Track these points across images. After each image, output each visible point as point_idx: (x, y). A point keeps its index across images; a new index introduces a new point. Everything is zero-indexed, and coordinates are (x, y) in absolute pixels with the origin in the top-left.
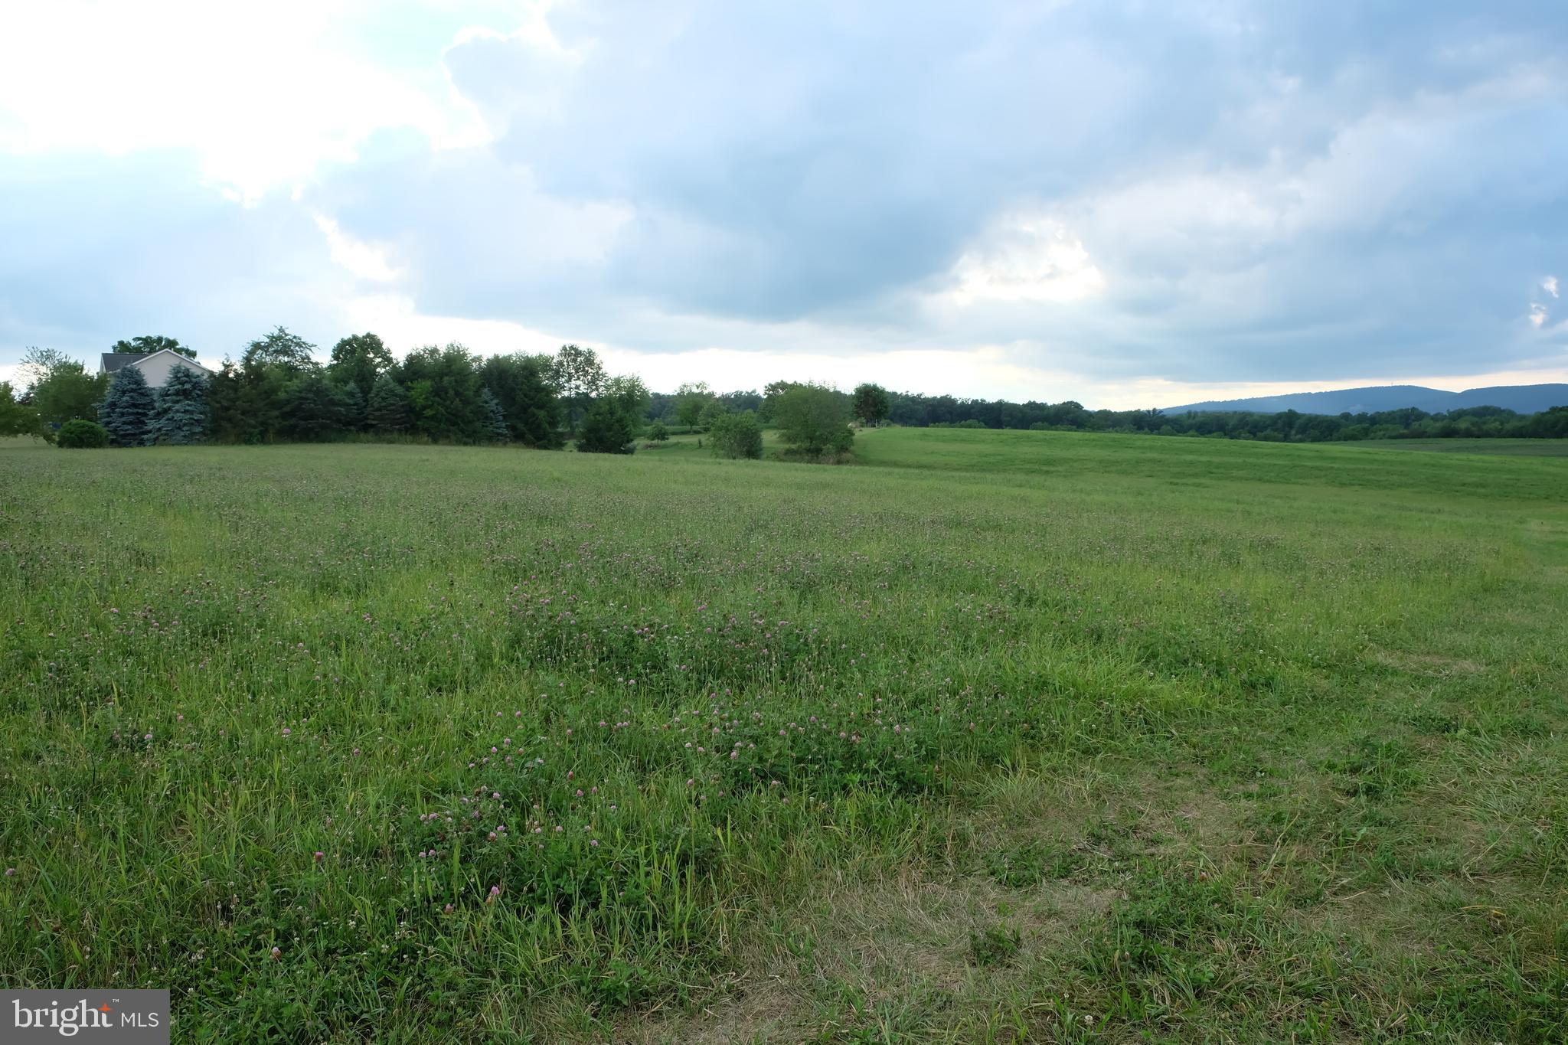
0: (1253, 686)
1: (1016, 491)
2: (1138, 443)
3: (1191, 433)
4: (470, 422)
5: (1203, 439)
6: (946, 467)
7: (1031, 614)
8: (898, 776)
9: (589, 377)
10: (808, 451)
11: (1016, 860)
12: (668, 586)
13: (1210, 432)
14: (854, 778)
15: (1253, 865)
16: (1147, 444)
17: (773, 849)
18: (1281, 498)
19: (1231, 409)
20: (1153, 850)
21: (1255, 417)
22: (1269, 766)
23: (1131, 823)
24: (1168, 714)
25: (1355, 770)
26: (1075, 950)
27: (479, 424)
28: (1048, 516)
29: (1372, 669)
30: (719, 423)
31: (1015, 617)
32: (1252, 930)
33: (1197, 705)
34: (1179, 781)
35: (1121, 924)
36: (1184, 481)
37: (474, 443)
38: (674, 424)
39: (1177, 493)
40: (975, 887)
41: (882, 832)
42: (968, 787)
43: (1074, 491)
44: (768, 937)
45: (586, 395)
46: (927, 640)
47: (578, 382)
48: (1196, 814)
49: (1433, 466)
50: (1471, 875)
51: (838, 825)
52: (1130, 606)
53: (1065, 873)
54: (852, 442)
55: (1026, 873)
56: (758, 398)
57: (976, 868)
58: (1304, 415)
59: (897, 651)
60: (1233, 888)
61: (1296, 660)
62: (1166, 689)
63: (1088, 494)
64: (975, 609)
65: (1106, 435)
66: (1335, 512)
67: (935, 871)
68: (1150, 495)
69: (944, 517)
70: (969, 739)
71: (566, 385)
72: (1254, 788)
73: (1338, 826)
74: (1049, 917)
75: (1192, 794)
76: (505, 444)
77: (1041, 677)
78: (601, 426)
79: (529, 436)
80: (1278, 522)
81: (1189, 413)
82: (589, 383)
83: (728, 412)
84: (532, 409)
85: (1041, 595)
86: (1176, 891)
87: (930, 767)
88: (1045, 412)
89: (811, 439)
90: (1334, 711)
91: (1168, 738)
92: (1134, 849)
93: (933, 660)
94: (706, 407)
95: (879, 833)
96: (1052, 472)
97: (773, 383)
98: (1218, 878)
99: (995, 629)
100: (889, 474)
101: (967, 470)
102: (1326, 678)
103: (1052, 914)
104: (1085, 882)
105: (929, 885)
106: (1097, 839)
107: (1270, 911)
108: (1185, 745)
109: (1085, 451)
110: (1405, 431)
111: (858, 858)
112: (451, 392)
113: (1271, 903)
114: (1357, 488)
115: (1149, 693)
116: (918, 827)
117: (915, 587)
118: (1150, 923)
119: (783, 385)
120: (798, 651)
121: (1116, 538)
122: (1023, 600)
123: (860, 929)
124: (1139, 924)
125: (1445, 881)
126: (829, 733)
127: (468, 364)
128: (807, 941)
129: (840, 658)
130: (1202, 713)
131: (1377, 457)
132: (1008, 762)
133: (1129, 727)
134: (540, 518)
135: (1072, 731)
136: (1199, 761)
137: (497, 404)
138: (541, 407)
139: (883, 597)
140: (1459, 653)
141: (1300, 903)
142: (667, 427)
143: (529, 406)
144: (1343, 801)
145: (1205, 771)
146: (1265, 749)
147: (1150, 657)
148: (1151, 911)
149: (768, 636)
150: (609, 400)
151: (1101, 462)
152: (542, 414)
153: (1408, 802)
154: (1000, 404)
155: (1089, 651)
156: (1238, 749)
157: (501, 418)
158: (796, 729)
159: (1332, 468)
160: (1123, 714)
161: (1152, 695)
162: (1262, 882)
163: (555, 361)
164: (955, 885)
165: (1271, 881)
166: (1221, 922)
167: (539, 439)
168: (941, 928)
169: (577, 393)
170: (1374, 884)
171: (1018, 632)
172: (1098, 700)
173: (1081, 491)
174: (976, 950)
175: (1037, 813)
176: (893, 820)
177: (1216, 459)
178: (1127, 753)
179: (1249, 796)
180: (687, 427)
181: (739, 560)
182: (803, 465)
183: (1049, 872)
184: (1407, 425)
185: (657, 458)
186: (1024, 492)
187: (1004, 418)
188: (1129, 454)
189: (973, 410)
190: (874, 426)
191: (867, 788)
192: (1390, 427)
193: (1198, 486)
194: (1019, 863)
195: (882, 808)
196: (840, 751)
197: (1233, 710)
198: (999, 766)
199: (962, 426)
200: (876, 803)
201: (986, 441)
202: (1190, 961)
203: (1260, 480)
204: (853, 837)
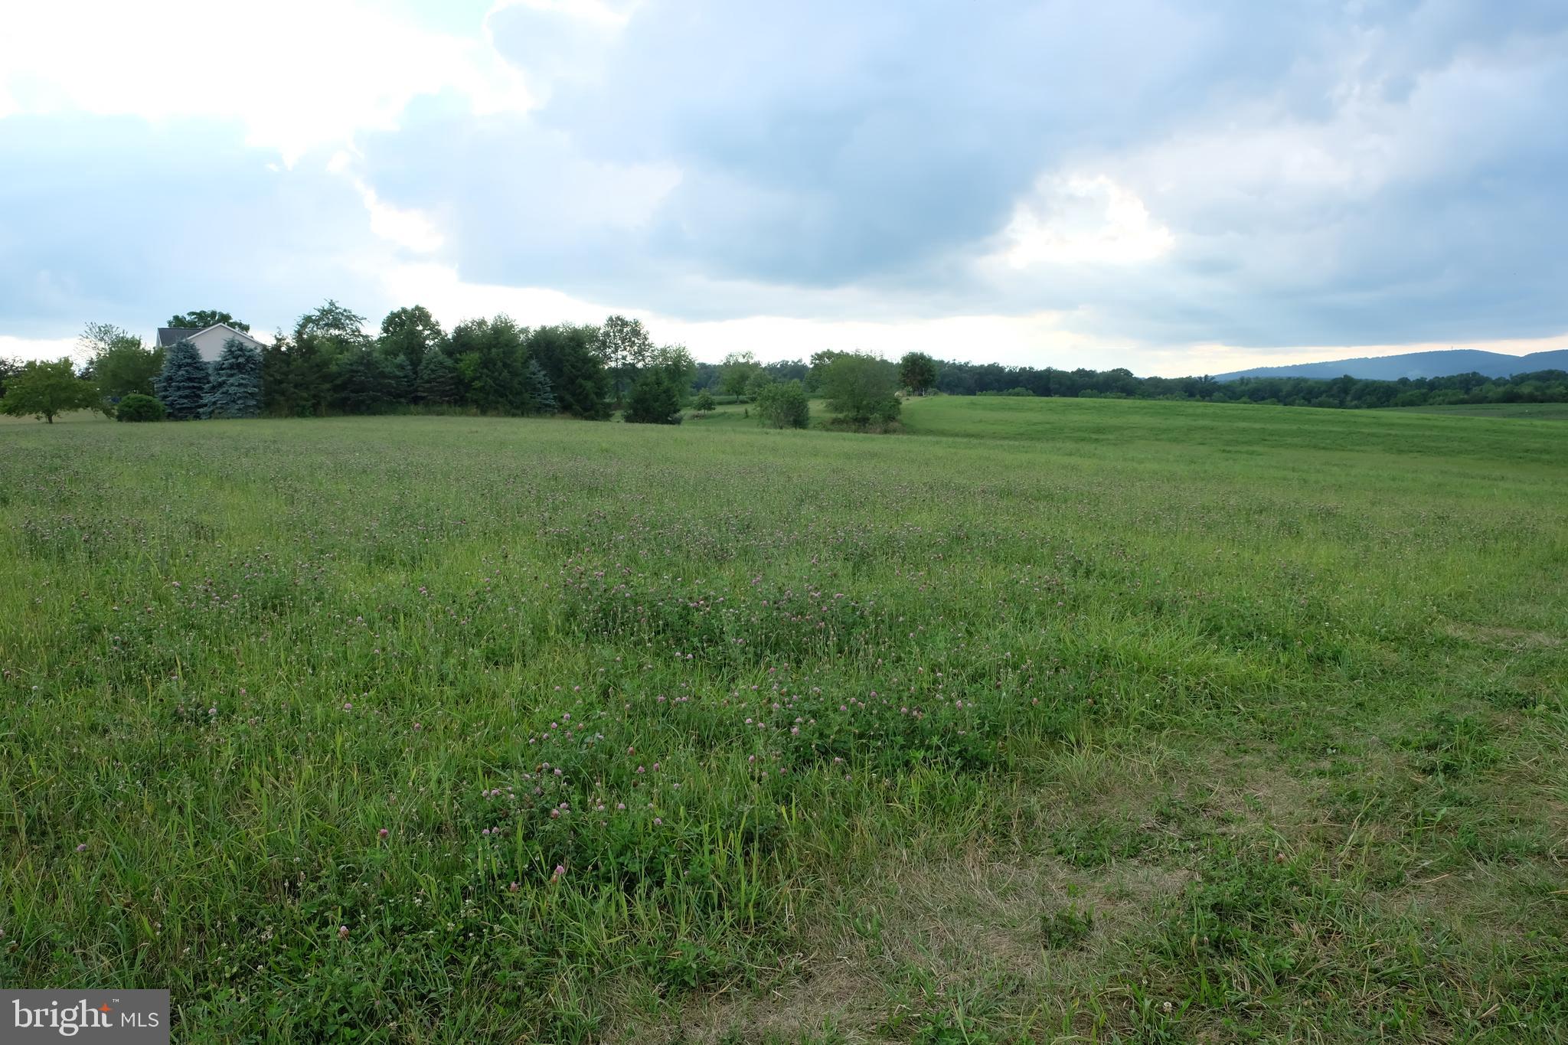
0: (1320, 660)
1: (1066, 460)
2: (1190, 411)
3: (1244, 399)
4: (519, 393)
5: (1256, 406)
6: (995, 436)
7: (1088, 586)
8: (960, 752)
9: (636, 348)
10: (856, 420)
11: (1085, 839)
12: (721, 558)
13: (1263, 399)
14: (917, 753)
15: (1329, 846)
16: (1199, 411)
17: (837, 827)
18: (1338, 465)
19: (1285, 375)
20: (1224, 829)
21: (1310, 383)
22: (1340, 742)
23: (1199, 801)
24: (1234, 689)
25: (1431, 747)
26: (1149, 933)
27: (527, 396)
28: (1099, 484)
29: (1441, 642)
30: (765, 392)
31: (1072, 589)
32: (1331, 913)
33: (1264, 680)
34: (1248, 758)
35: (1196, 908)
36: (1239, 449)
37: (522, 415)
38: (721, 394)
39: (1231, 462)
40: (1042, 868)
41: (947, 810)
42: (1032, 764)
43: (1125, 460)
44: (835, 918)
45: (633, 365)
46: (984, 612)
47: (625, 353)
48: (1269, 792)
49: (1495, 431)
50: (1558, 857)
51: (901, 800)
52: (1189, 578)
53: (1135, 853)
54: (899, 413)
55: (1095, 852)
56: (804, 367)
57: (1043, 847)
58: (1360, 381)
59: (954, 623)
60: (1311, 869)
61: (1363, 633)
62: (1232, 663)
63: (1141, 462)
64: (1032, 580)
65: (1157, 402)
66: (1394, 479)
67: (1001, 850)
68: (1204, 463)
69: (995, 486)
70: (1031, 714)
71: (613, 355)
72: (1326, 765)
73: (1417, 805)
74: (1120, 898)
75: (1261, 771)
76: (553, 415)
77: (1102, 650)
78: (648, 396)
79: (577, 408)
80: (1336, 490)
81: (1242, 379)
82: (636, 353)
83: (774, 381)
84: (580, 380)
85: (1098, 566)
86: (1250, 872)
87: (993, 743)
88: (1095, 380)
89: (858, 409)
90: (1404, 686)
91: (1235, 713)
92: (1205, 828)
93: (991, 633)
94: (752, 377)
95: (944, 810)
96: (1102, 440)
97: (819, 352)
98: (1294, 859)
99: (1053, 601)
100: (937, 443)
101: (1016, 439)
102: (1395, 651)
103: (1123, 895)
104: (1156, 862)
105: (996, 865)
106: (1165, 818)
107: (1350, 894)
108: (1252, 720)
109: (1136, 419)
110: (1466, 396)
111: (923, 836)
112: (500, 364)
113: (1350, 885)
114: (1416, 455)
115: (1214, 667)
116: (983, 805)
117: (969, 559)
118: (1227, 905)
119: (829, 354)
120: (854, 624)
121: (1171, 508)
122: (1081, 571)
123: (927, 909)
124: (1215, 907)
125: (1531, 864)
126: (890, 708)
127: (516, 336)
128: (874, 921)
129: (897, 631)
130: (1269, 688)
131: (1436, 423)
132: (1072, 738)
133: (1194, 702)
134: (590, 489)
135: (1137, 707)
136: (1267, 737)
137: (544, 376)
138: (588, 377)
139: (938, 569)
140: (1532, 626)
141: (1381, 886)
142: (713, 397)
143: (577, 377)
144: (1420, 779)
145: (1274, 747)
146: (1335, 725)
147: (1212, 629)
148: (1228, 892)
149: (825, 608)
150: (655, 370)
151: (1151, 430)
152: (589, 385)
153: (1488, 781)
154: (1052, 372)
155: (1149, 624)
156: (1307, 725)
157: (549, 389)
158: (854, 704)
159: (1390, 435)
161: (1217, 670)
162: (1340, 863)
163: (601, 331)
164: (1022, 865)
165: (1349, 862)
166: (1299, 905)
167: (586, 410)
168: (1010, 909)
169: (624, 364)
170: (1457, 866)
171: (1076, 604)
172: (1161, 674)
173: (1133, 459)
174: (1047, 932)
175: (1103, 790)
176: (957, 798)
177: (1270, 427)
178: (1193, 730)
179: (1321, 774)
180: (735, 397)
181: (791, 531)
182: (850, 435)
183: (1118, 851)
184: (1467, 391)
185: (703, 428)
186: (1075, 460)
187: (1052, 386)
188: (1181, 422)
189: (1021, 378)
190: (921, 395)
191: (930, 765)
192: (1449, 392)
193: (1252, 453)
194: (1087, 843)
195: (946, 785)
196: (901, 726)
197: (1301, 685)
198: (1063, 742)
199: (1010, 395)
200: (939, 780)
201: (1034, 409)
202: (1269, 946)
203: (1315, 447)
204: (917, 815)
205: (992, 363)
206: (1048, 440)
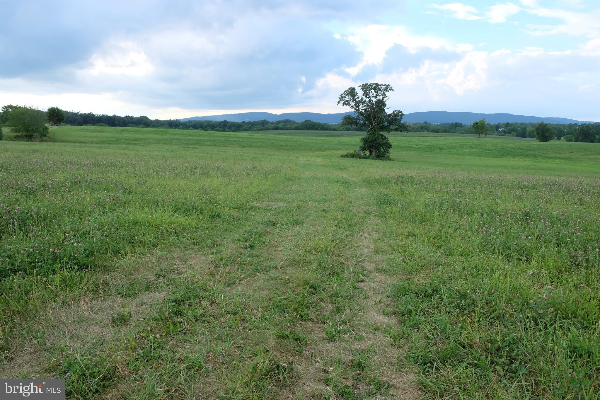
0: (213, 217)
1: (123, 152)
2: (171, 132)
3: (191, 128)
5: (195, 131)
6: (92, 142)
7: (130, 197)
8: (77, 263)
10: (27, 136)
11: (128, 288)
13: (197, 128)
14: (57, 266)
15: (214, 276)
16: (174, 133)
18: (223, 152)
19: (204, 120)
20: (179, 276)
21: (213, 123)
22: (219, 243)
23: (172, 268)
24: (183, 229)
25: (246, 241)
26: (152, 314)
28: (136, 160)
29: (252, 208)
31: (124, 199)
32: (214, 296)
33: (194, 225)
34: (188, 252)
35: (168, 303)
36: (189, 146)
39: (186, 151)
40: (112, 300)
41: (72, 286)
42: (107, 264)
43: (146, 151)
46: (86, 210)
48: (195, 262)
49: (271, 140)
50: (281, 268)
51: (51, 285)
52: (169, 192)
53: (148, 289)
54: (48, 132)
55: (132, 291)
57: (112, 293)
58: (230, 122)
59: (74, 216)
60: (207, 284)
61: (228, 207)
62: (183, 220)
63: (152, 152)
64: (107, 197)
65: (159, 129)
66: (241, 156)
67: (95, 297)
68: (176, 152)
69: (92, 162)
70: (107, 246)
72: (214, 251)
73: (241, 259)
74: (142, 305)
75: (193, 255)
77: (135, 220)
80: (222, 160)
81: (189, 121)
85: (134, 190)
86: (188, 288)
87: (91, 258)
88: (133, 120)
89: (27, 131)
90: (240, 223)
91: (184, 237)
92: (173, 277)
93: (90, 218)
95: (70, 286)
96: (138, 144)
97: (6, 106)
98: (202, 281)
99: (115, 204)
100: (66, 145)
101: (101, 144)
102: (237, 212)
103: (143, 304)
104: (155, 291)
105: (93, 302)
106: (159, 276)
107: (219, 289)
108: (190, 239)
109: (151, 136)
110: (263, 128)
111: (62, 297)
113: (220, 286)
114: (248, 148)
115: (177, 222)
116: (87, 281)
118: (179, 300)
119: (11, 107)
120: (27, 219)
121: (163, 168)
122: (127, 192)
123: (64, 323)
124: (175, 301)
125: (273, 271)
126: (45, 250)
129: (48, 220)
130: (196, 228)
132: (123, 252)
133: (170, 235)
135: (148, 238)
136: (195, 244)
139: (67, 195)
140: (278, 201)
141: (229, 286)
144: (242, 251)
145: (197, 247)
146: (217, 237)
147: (176, 209)
148: (179, 296)
149: (12, 214)
151: (156, 140)
153: (263, 249)
154: (114, 116)
155: (153, 209)
156: (208, 238)
158: (29, 250)
159: (240, 141)
160: (167, 231)
161: (178, 223)
162: (217, 280)
164: (104, 301)
165: (220, 280)
166: (203, 296)
168: (99, 317)
170: (252, 275)
171: (125, 204)
172: (157, 227)
173: (149, 151)
174: (114, 321)
176: (76, 280)
177: (200, 138)
178: (169, 244)
179: (212, 254)
182: (25, 143)
183: (141, 290)
184: (263, 126)
186: (125, 151)
187: (116, 122)
188: (167, 136)
189: (103, 119)
190: (58, 125)
191: (63, 269)
192: (258, 126)
193: (194, 148)
194: (130, 289)
195: (71, 277)
196: (50, 257)
197: (207, 225)
198: (120, 254)
199: (98, 126)
200: (67, 274)
201: (109, 131)
202: (193, 310)
203: (216, 145)
204: (59, 289)
205: (89, 112)
206: (115, 144)
